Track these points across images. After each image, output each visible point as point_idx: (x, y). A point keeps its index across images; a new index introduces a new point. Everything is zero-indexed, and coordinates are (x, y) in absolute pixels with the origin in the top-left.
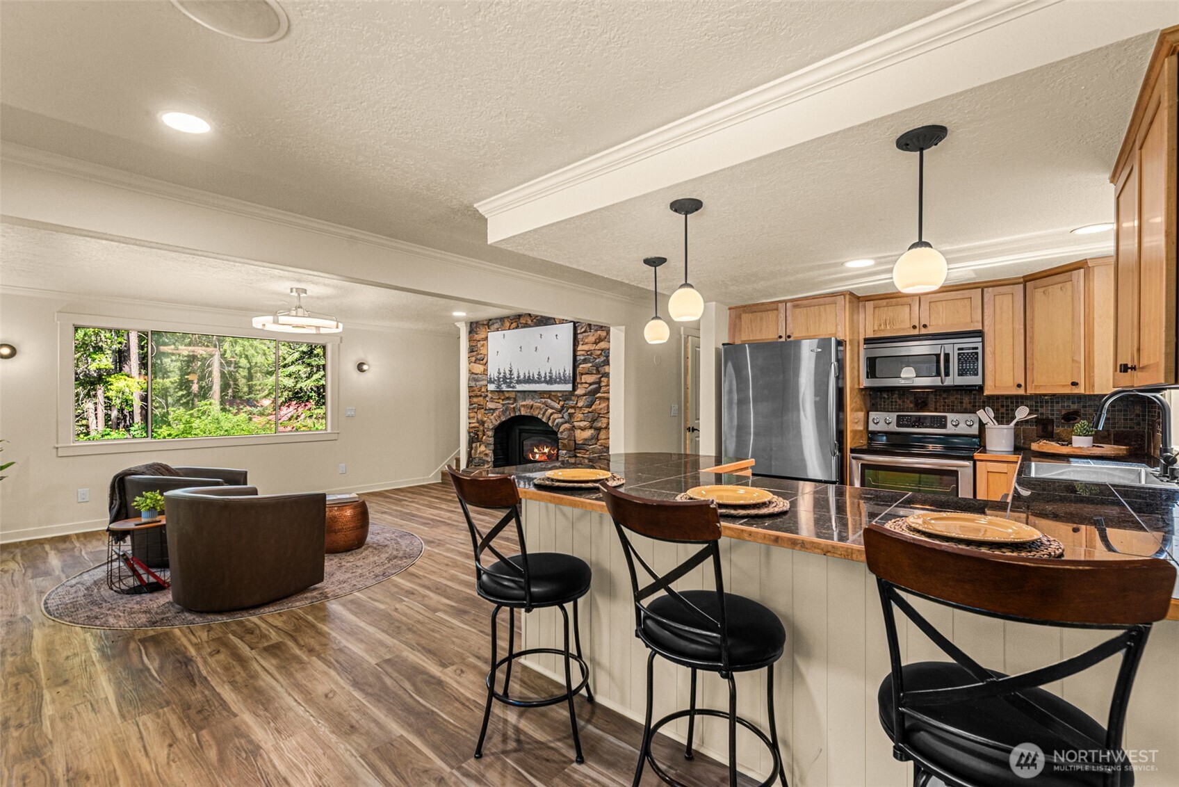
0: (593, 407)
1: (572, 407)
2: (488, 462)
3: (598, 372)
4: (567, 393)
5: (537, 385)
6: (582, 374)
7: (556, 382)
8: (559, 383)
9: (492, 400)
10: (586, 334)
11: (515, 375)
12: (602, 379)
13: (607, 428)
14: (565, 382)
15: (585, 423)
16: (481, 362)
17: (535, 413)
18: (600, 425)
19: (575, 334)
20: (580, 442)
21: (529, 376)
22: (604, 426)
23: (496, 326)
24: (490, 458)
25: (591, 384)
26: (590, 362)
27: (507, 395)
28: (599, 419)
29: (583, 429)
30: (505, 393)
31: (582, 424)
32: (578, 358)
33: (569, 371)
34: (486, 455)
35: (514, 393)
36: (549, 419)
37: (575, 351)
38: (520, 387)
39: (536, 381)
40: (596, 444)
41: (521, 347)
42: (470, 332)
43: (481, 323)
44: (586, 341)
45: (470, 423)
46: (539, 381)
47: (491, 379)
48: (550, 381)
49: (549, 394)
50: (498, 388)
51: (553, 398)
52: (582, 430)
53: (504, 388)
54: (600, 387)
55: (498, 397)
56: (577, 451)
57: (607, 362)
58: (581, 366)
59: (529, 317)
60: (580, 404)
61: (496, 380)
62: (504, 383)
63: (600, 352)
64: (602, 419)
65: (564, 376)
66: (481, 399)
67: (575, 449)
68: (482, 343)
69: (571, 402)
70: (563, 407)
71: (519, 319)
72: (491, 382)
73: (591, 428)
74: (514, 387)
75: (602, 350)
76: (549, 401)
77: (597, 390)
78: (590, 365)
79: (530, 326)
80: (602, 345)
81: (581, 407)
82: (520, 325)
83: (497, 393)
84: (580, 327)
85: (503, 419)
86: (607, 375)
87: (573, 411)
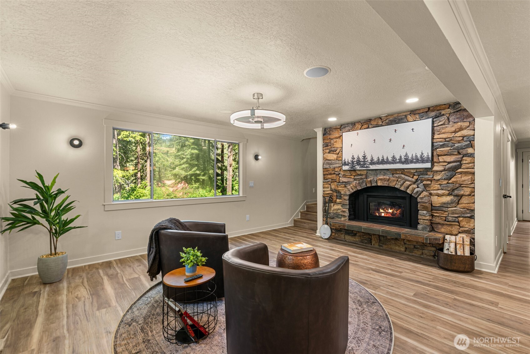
0: (453, 179)
1: (428, 180)
2: (344, 216)
3: (459, 153)
4: (421, 170)
5: (392, 165)
6: (439, 156)
7: (412, 162)
8: (415, 163)
9: (344, 176)
10: (443, 126)
11: (369, 159)
12: (464, 158)
13: (472, 194)
14: (423, 161)
15: (444, 191)
16: (335, 152)
17: (392, 185)
18: (462, 192)
19: (433, 127)
20: (438, 205)
21: (383, 159)
22: (468, 193)
23: (347, 129)
24: (347, 214)
25: (449, 163)
26: (448, 146)
27: (359, 173)
28: (460, 188)
29: (438, 195)
30: (356, 171)
31: (440, 192)
32: (435, 144)
33: (427, 152)
34: (344, 212)
35: (366, 172)
36: (408, 187)
37: (433, 138)
38: (372, 167)
39: (391, 162)
40: (456, 207)
41: (374, 140)
42: (324, 135)
43: (334, 127)
44: (443, 131)
45: (324, 191)
46: (394, 161)
47: (345, 162)
48: (407, 161)
49: (402, 171)
50: (351, 168)
51: (406, 174)
52: (438, 196)
53: (358, 167)
54: (461, 165)
55: (350, 174)
56: (433, 211)
57: (472, 146)
58: (437, 150)
59: (380, 119)
60: (437, 177)
61: (350, 163)
62: (358, 165)
63: (462, 138)
64: (464, 188)
65: (421, 157)
66: (335, 175)
67: (432, 210)
68: (335, 140)
69: (427, 176)
70: (417, 180)
71: (370, 122)
72: (345, 164)
73: (449, 195)
74: (367, 167)
75: (463, 137)
76: (403, 176)
77: (460, 167)
78: (449, 148)
79: (382, 126)
80: (465, 132)
81: (438, 180)
82: (370, 126)
83: (349, 172)
84: (438, 121)
85: (359, 188)
86: (472, 155)
87: (429, 182)
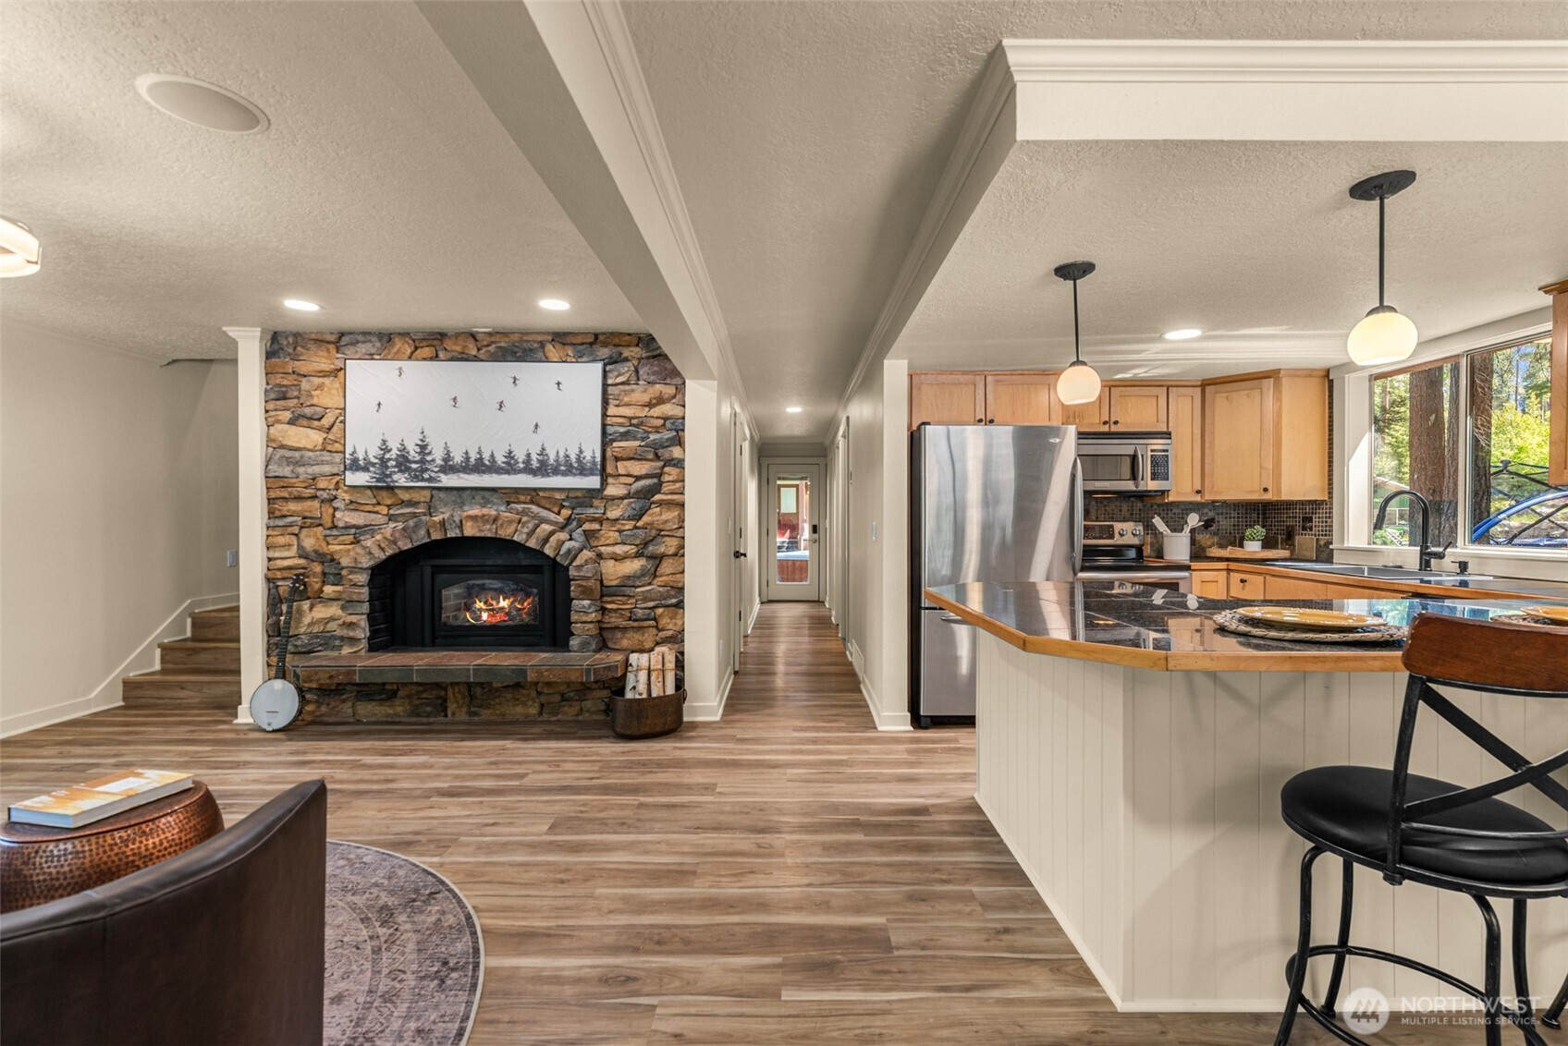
0: (646, 519)
1: (594, 520)
2: (353, 640)
3: (657, 457)
4: (579, 494)
5: (506, 476)
6: (617, 459)
7: (556, 471)
8: (564, 474)
9: (353, 506)
10: (627, 387)
11: (437, 455)
12: (666, 469)
13: (679, 554)
14: (583, 470)
15: (626, 548)
16: (316, 423)
17: (505, 533)
18: (662, 549)
19: (605, 386)
20: (614, 583)
21: (481, 459)
22: (672, 551)
23: (363, 348)
24: (363, 632)
25: (638, 478)
26: (635, 439)
27: (405, 496)
28: (659, 539)
29: (617, 558)
30: (396, 491)
31: (620, 550)
32: (610, 430)
33: (592, 450)
34: (351, 625)
35: (427, 493)
36: (546, 540)
37: (604, 415)
38: (448, 480)
39: (502, 468)
40: (650, 584)
41: (455, 399)
42: (269, 355)
43: (313, 336)
44: (626, 399)
45: (270, 559)
46: (510, 467)
47: (355, 461)
48: (544, 469)
49: (533, 494)
50: (378, 480)
51: (543, 502)
52: (616, 560)
53: (401, 480)
54: (660, 484)
55: (374, 501)
56: (605, 599)
57: (679, 441)
58: (615, 444)
59: (472, 340)
60: (613, 514)
61: (373, 465)
62: (400, 471)
63: (661, 422)
64: (666, 539)
65: (578, 460)
66: (316, 504)
67: (602, 596)
68: (316, 381)
69: (592, 510)
70: (569, 520)
71: (441, 340)
72: (355, 466)
73: (638, 555)
74: (431, 479)
75: (665, 419)
76: (534, 508)
77: (657, 489)
78: (637, 443)
79: (476, 359)
80: (668, 409)
81: (616, 520)
82: (441, 355)
83: (369, 492)
84: (616, 373)
85: (405, 545)
86: (679, 464)
87: (596, 526)
